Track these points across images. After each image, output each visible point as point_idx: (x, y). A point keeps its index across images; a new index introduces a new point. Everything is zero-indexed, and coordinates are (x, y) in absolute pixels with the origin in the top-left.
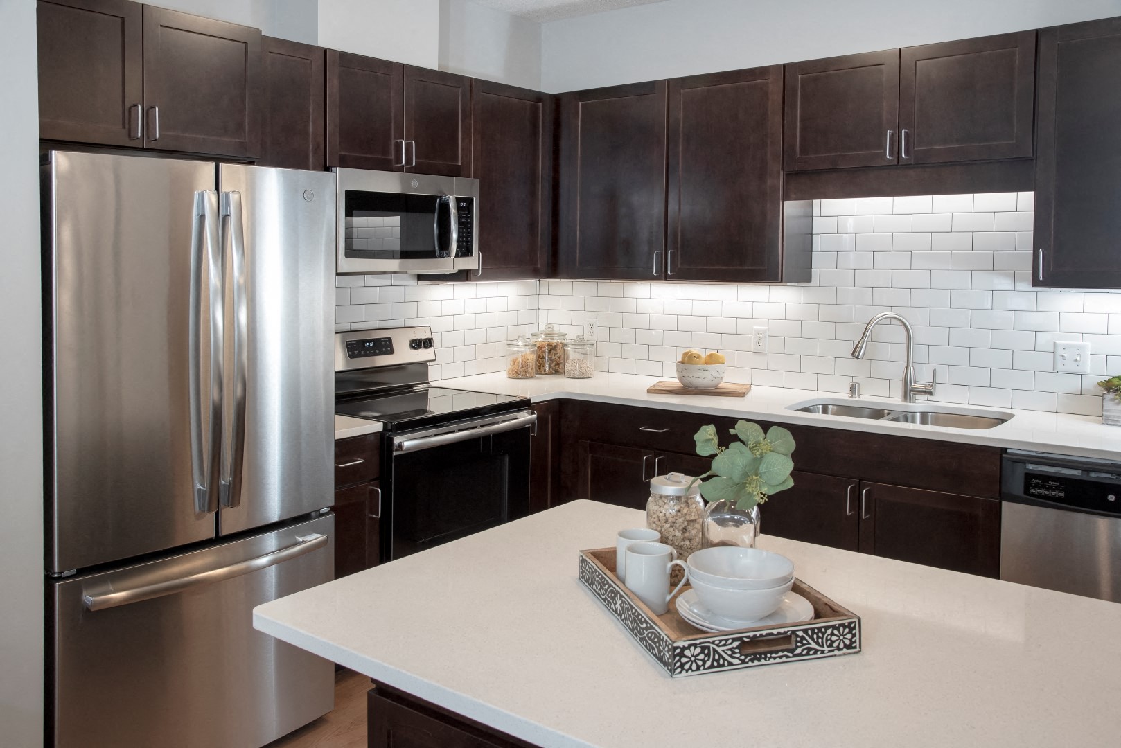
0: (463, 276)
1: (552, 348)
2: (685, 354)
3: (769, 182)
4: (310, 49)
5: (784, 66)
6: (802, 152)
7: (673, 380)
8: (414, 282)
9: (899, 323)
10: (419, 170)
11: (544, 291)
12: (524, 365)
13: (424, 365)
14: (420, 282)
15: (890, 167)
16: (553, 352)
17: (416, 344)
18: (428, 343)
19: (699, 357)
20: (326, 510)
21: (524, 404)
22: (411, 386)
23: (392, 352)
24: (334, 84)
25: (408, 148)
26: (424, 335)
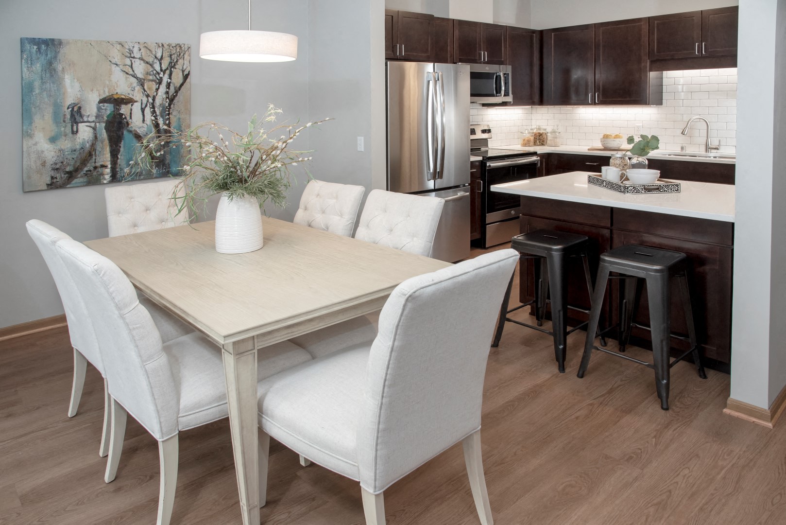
0: (504, 104)
1: (541, 135)
2: (604, 135)
3: (643, 64)
4: (448, 20)
5: (649, 18)
6: (657, 52)
7: (600, 146)
8: (481, 107)
9: (703, 121)
10: (488, 63)
11: (534, 111)
12: (529, 141)
13: (486, 140)
14: (483, 107)
15: (697, 58)
16: (541, 136)
17: (484, 131)
18: (489, 131)
19: (611, 136)
20: (467, 184)
21: (535, 154)
22: (480, 148)
23: (475, 134)
24: (457, 33)
25: (484, 55)
26: (486, 128)
